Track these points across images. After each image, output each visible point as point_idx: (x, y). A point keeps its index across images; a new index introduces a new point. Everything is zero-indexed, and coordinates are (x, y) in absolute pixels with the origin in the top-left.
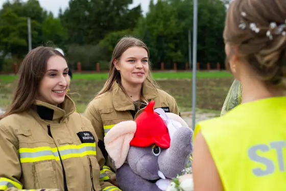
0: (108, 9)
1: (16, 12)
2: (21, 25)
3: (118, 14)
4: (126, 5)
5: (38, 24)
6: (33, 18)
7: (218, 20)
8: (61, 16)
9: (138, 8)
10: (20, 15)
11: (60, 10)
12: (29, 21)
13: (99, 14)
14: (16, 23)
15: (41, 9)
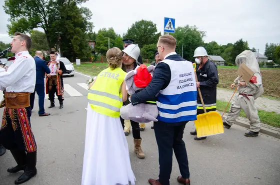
0: (146, 34)
1: (103, 35)
2: (106, 40)
3: (150, 36)
4: (154, 33)
5: (113, 40)
6: (111, 38)
7: (197, 41)
8: (124, 37)
9: (160, 33)
10: (105, 36)
11: (124, 34)
12: (109, 39)
13: (141, 36)
14: (103, 40)
15: (115, 34)
